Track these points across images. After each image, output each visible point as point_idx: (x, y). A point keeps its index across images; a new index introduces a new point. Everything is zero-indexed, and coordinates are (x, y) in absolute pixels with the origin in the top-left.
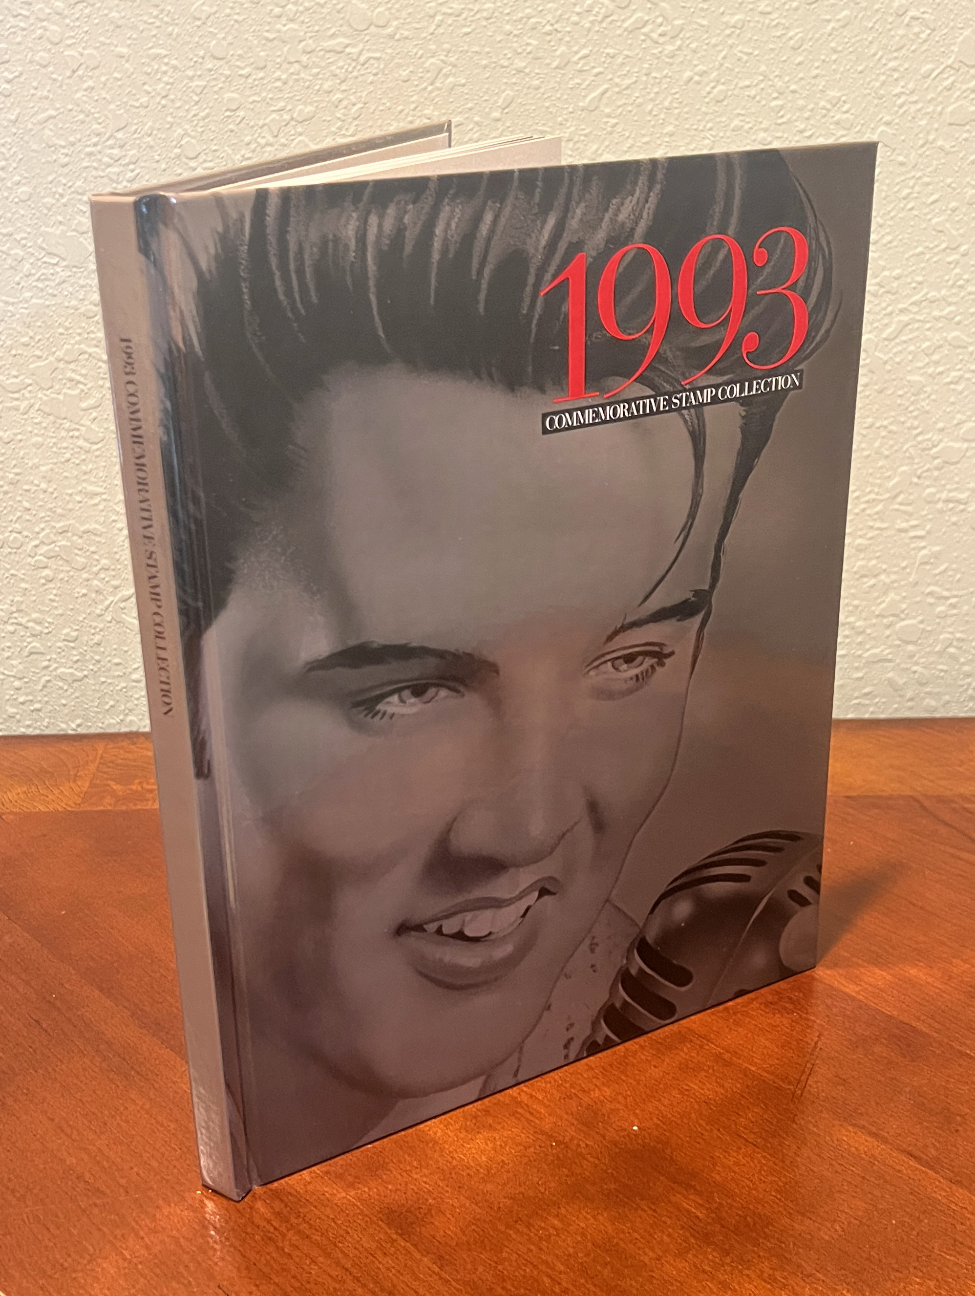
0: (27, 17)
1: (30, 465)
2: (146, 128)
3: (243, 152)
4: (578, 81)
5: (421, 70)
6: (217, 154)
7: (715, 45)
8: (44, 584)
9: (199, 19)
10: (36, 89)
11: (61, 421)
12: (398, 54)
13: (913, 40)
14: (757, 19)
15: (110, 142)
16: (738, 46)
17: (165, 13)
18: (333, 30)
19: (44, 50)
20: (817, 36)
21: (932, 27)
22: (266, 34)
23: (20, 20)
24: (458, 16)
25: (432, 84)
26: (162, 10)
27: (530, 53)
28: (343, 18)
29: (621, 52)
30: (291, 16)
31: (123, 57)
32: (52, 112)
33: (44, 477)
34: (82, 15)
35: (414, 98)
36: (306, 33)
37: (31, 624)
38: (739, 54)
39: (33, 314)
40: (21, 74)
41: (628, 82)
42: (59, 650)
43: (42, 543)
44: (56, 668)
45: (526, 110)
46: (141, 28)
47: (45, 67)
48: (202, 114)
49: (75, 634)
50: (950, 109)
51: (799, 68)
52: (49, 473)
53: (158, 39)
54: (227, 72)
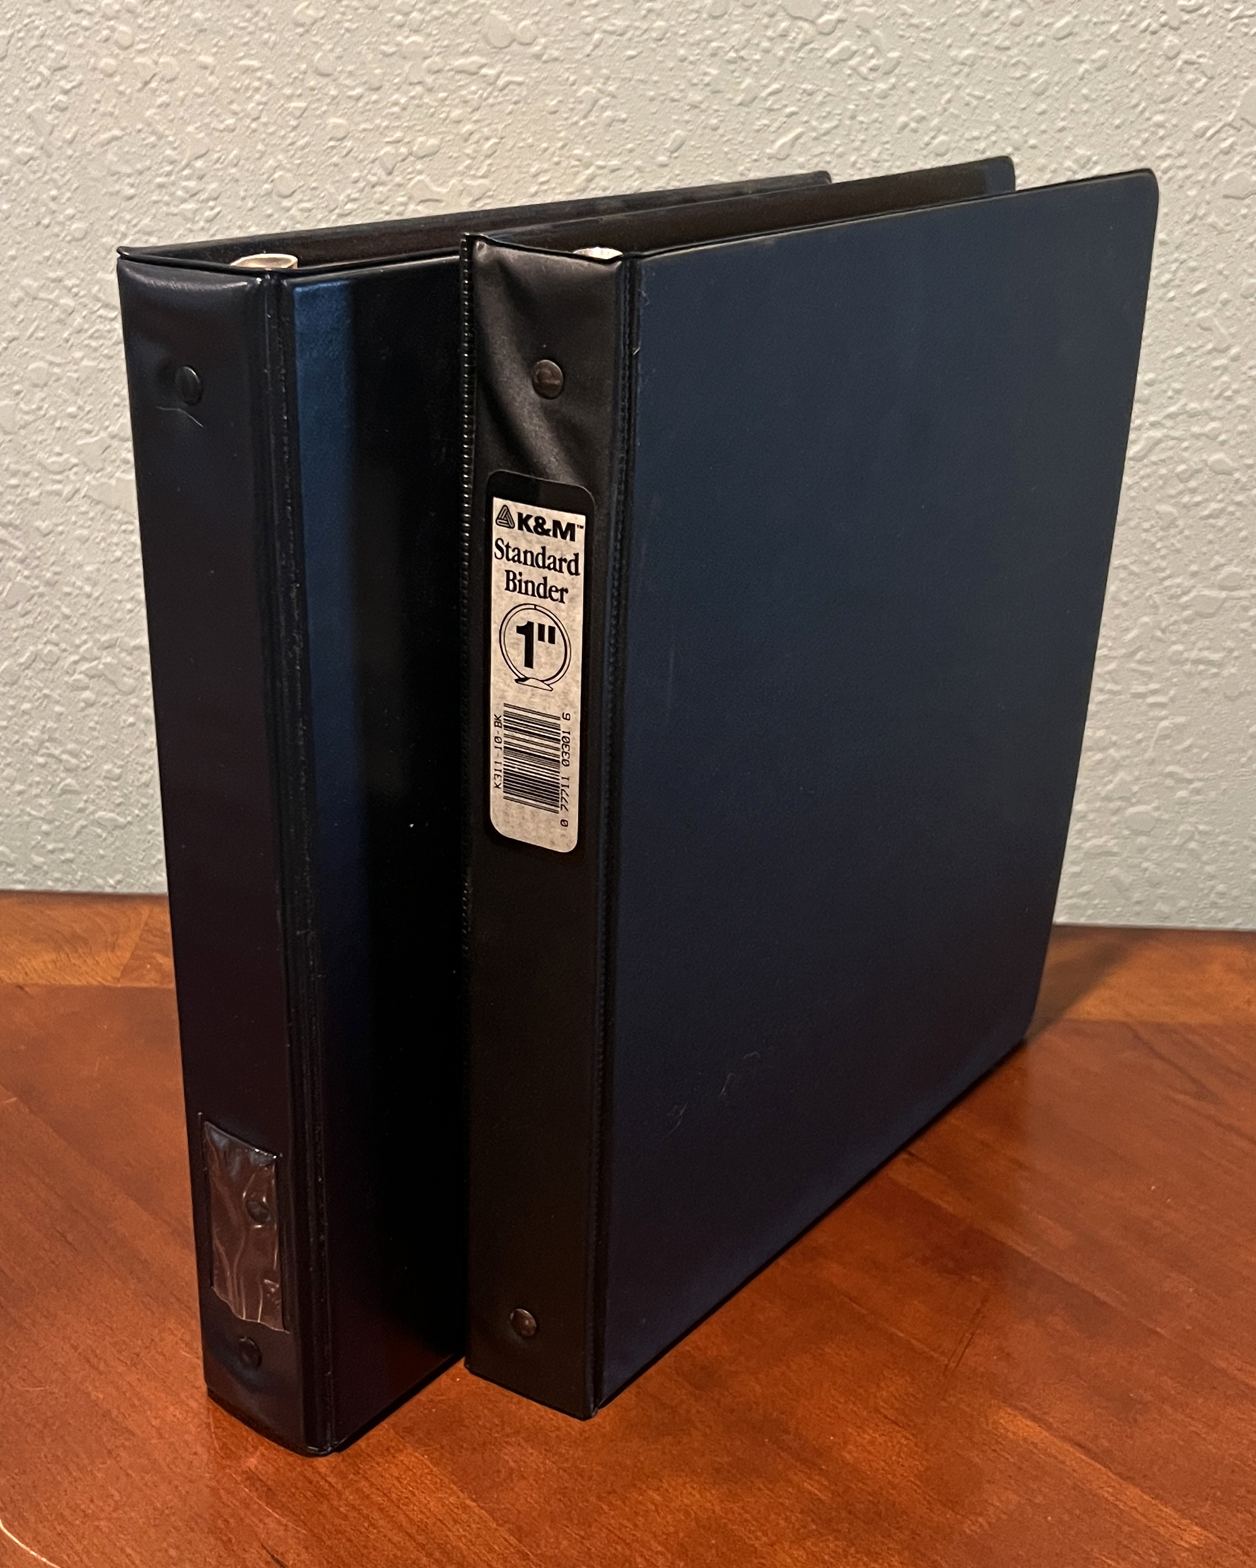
0: (89, 14)
1: (72, 562)
2: (231, 156)
3: (349, 191)
4: (765, 122)
5: (572, 100)
6: (317, 193)
7: (937, 86)
8: (83, 710)
9: (302, 25)
10: (98, 102)
11: (110, 512)
12: (545, 78)
13: (1185, 90)
14: (991, 55)
15: (185, 172)
16: (967, 87)
17: (261, 16)
18: (466, 46)
19: (111, 55)
20: (1065, 80)
21: (1209, 75)
22: (383, 47)
23: (84, 18)
24: (621, 35)
25: (585, 117)
26: (257, 13)
27: (708, 85)
28: (479, 32)
29: (820, 90)
30: (415, 27)
31: (205, 67)
32: (117, 132)
33: (88, 579)
34: (159, 13)
35: (562, 134)
36: (434, 47)
37: (65, 757)
38: (967, 98)
39: (83, 379)
40: (80, 84)
41: (827, 125)
42: (98, 790)
43: (83, 659)
44: (93, 813)
45: (701, 155)
46: (231, 33)
47: (111, 75)
48: (301, 142)
49: (118, 771)
50: (1226, 177)
51: (1041, 118)
52: (95, 573)
53: (251, 49)
54: (333, 92)
